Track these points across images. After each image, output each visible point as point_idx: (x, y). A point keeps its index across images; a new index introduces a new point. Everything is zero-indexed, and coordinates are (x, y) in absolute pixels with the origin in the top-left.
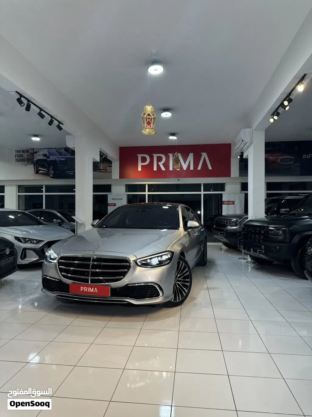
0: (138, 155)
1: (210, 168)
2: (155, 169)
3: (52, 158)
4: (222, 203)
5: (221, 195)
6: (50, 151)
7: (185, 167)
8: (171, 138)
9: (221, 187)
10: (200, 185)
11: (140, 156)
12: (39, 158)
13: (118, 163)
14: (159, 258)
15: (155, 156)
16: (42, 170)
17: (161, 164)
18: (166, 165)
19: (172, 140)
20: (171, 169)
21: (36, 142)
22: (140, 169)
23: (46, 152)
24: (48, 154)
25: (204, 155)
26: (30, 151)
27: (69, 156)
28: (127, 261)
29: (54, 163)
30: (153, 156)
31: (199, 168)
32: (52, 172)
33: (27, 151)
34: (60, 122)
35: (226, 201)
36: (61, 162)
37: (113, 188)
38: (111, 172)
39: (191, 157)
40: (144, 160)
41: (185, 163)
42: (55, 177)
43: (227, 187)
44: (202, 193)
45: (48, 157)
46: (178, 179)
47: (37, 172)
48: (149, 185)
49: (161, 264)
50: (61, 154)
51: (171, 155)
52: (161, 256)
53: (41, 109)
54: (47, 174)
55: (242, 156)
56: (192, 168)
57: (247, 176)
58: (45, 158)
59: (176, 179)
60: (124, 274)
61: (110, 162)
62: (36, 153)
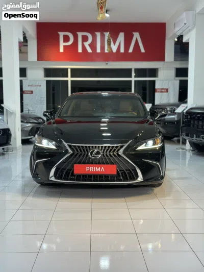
0: (60, 33)
1: (143, 50)
2: (80, 50)
4: (155, 90)
5: (154, 82)
9: (153, 72)
10: (130, 70)
11: (61, 34)
13: (36, 42)
15: (80, 34)
17: (87, 44)
22: (62, 50)
25: (136, 35)
30: (77, 35)
31: (131, 51)
35: (159, 89)
37: (28, 72)
38: (27, 53)
39: (121, 37)
40: (66, 39)
41: (114, 43)
43: (160, 73)
44: (133, 79)
46: (107, 62)
48: (72, 70)
51: (98, 34)
56: (122, 50)
59: (104, 63)
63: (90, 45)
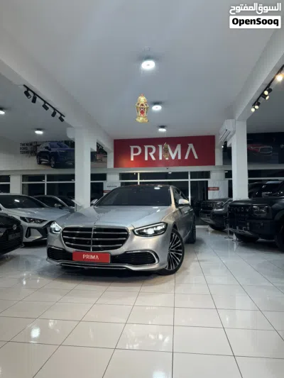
1: (196, 157)
2: (146, 159)
3: (53, 150)
4: (207, 189)
5: (207, 182)
6: (52, 144)
7: (173, 157)
8: (161, 130)
9: (207, 174)
10: (187, 173)
11: (132, 147)
12: (41, 150)
13: (113, 154)
14: (155, 229)
15: (146, 147)
16: (44, 161)
17: (151, 154)
18: (156, 155)
19: (162, 133)
20: (161, 158)
21: (39, 135)
22: (132, 159)
23: (48, 145)
24: (49, 147)
25: (191, 146)
26: (34, 145)
27: (69, 148)
28: (125, 230)
29: (55, 154)
30: (144, 148)
31: (186, 158)
32: (53, 163)
33: (31, 144)
34: (61, 115)
35: (211, 188)
36: (62, 154)
37: (108, 177)
38: (106, 162)
39: (179, 148)
40: (136, 151)
41: (173, 153)
42: (56, 167)
43: (212, 175)
44: (189, 180)
45: (50, 150)
46: (167, 167)
47: (40, 163)
48: (141, 174)
49: (156, 233)
50: (61, 146)
51: (160, 146)
52: (156, 227)
53: (45, 102)
54: (48, 164)
55: (225, 145)
56: (179, 158)
57: (231, 164)
58: (46, 150)
59: (165, 168)
60: (123, 242)
61: (106, 153)
62: (39, 145)
63: (154, 155)
